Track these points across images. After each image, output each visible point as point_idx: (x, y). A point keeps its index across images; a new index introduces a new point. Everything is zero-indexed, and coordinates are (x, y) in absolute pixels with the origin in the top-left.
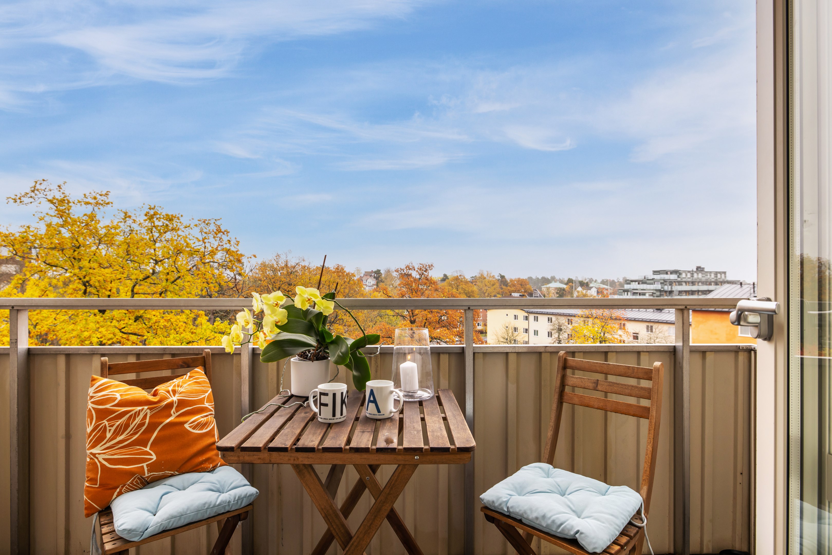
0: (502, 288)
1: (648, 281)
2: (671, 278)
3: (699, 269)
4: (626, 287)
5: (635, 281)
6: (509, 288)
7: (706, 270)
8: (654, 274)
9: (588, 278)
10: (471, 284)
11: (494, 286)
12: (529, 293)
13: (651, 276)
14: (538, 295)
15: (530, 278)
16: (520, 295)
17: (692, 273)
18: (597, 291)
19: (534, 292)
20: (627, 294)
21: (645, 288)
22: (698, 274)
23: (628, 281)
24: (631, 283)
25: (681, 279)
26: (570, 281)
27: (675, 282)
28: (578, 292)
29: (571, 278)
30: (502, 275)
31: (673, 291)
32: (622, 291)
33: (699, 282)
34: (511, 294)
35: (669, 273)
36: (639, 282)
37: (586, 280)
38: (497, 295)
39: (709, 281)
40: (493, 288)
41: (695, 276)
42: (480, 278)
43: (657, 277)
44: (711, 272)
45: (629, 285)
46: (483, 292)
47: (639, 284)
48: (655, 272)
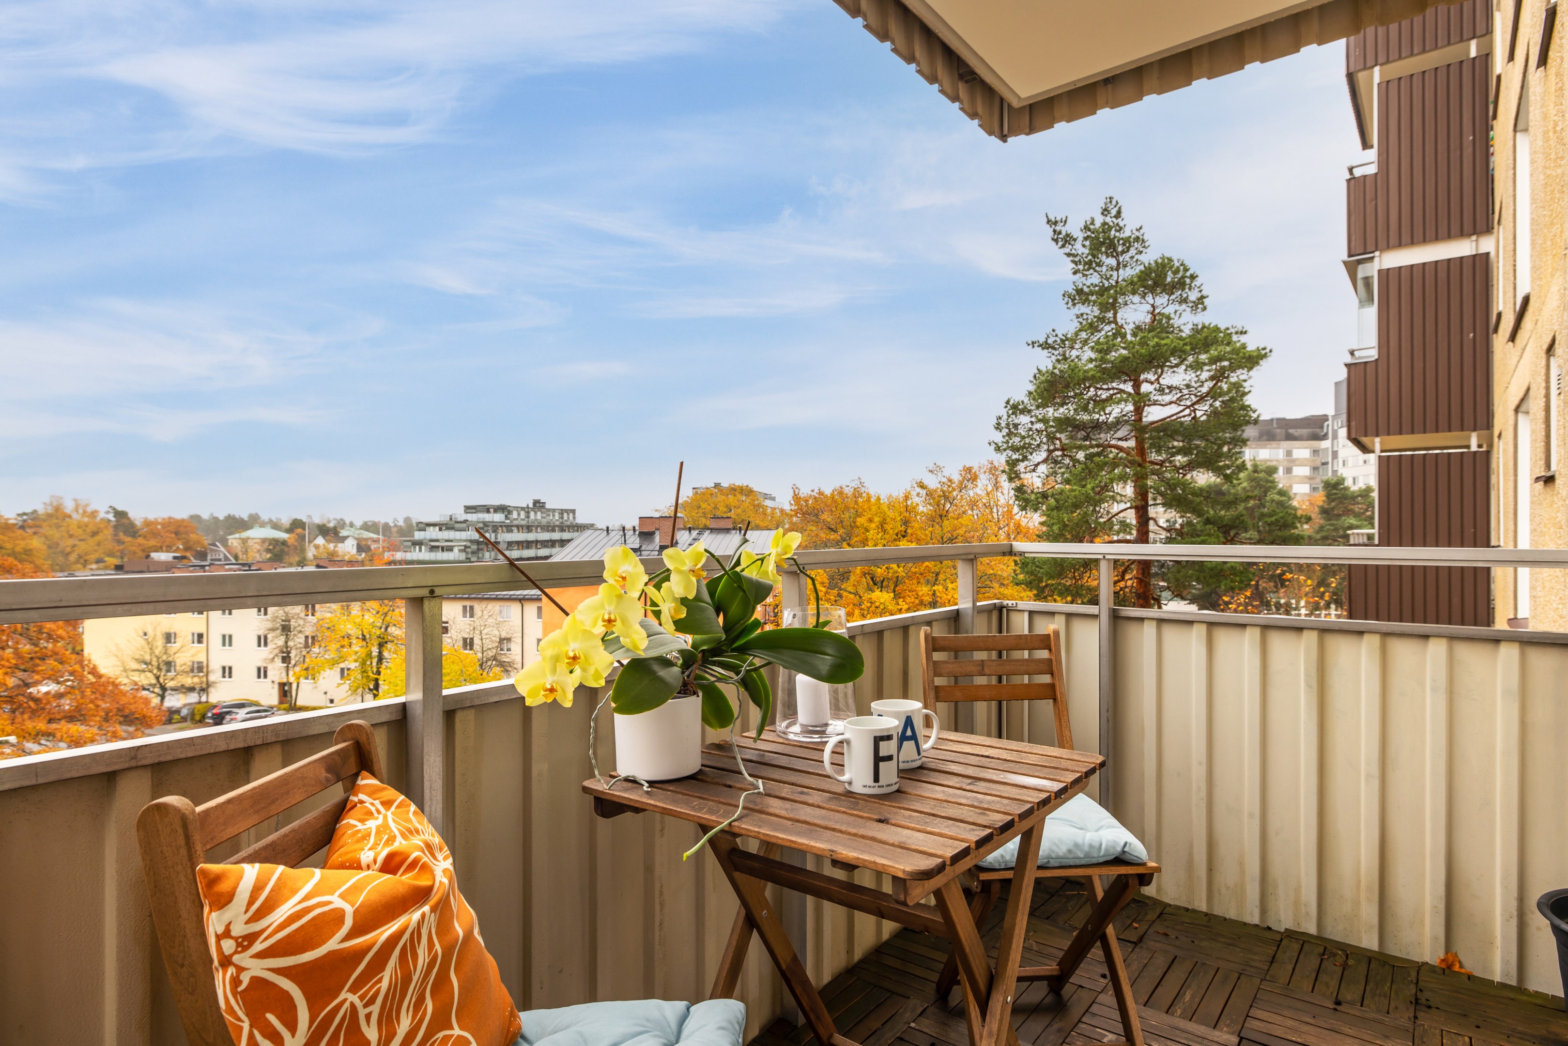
0: (120, 542)
1: (457, 526)
2: (495, 520)
3: (538, 505)
4: (418, 535)
5: (434, 525)
6: (140, 540)
7: (547, 506)
8: (466, 512)
9: (335, 519)
10: (20, 532)
11: (97, 538)
12: (197, 551)
13: (461, 516)
14: (222, 556)
15: (196, 518)
16: (175, 558)
17: (527, 510)
18: (358, 545)
19: (212, 550)
20: (420, 550)
21: (451, 538)
22: (536, 513)
23: (420, 525)
24: (427, 528)
25: (511, 522)
26: (296, 525)
27: (501, 526)
28: (317, 547)
29: (299, 518)
30: (120, 509)
31: (499, 542)
32: (410, 543)
33: (537, 527)
34: (148, 556)
35: (492, 510)
36: (441, 526)
37: (329, 522)
38: (107, 559)
39: (552, 524)
40: (92, 542)
41: (532, 514)
42: (50, 516)
43: (472, 517)
44: (554, 510)
45: (422, 533)
46: (62, 552)
47: (440, 530)
48: (469, 509)
